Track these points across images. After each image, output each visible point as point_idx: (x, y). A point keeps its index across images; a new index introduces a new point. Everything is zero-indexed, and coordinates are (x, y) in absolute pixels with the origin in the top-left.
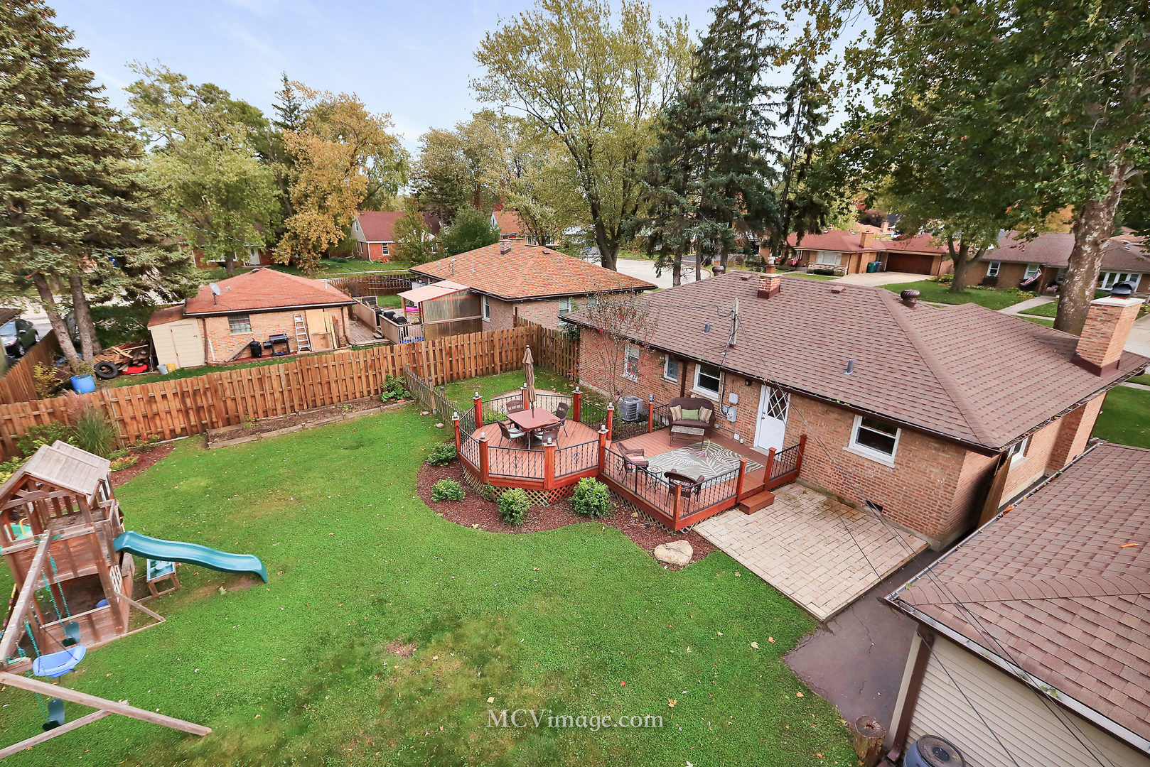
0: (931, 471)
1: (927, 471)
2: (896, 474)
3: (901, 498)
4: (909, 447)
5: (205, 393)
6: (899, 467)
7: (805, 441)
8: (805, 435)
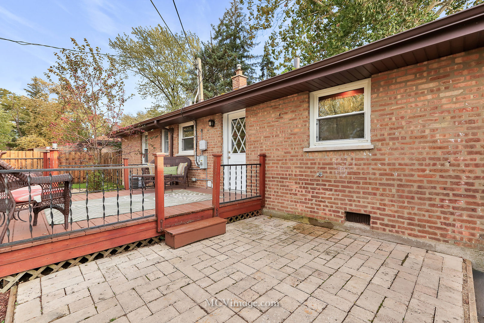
0: (433, 130)
1: (427, 132)
2: (379, 156)
3: (394, 191)
4: (388, 109)
6: (379, 144)
7: (264, 160)
8: (263, 152)
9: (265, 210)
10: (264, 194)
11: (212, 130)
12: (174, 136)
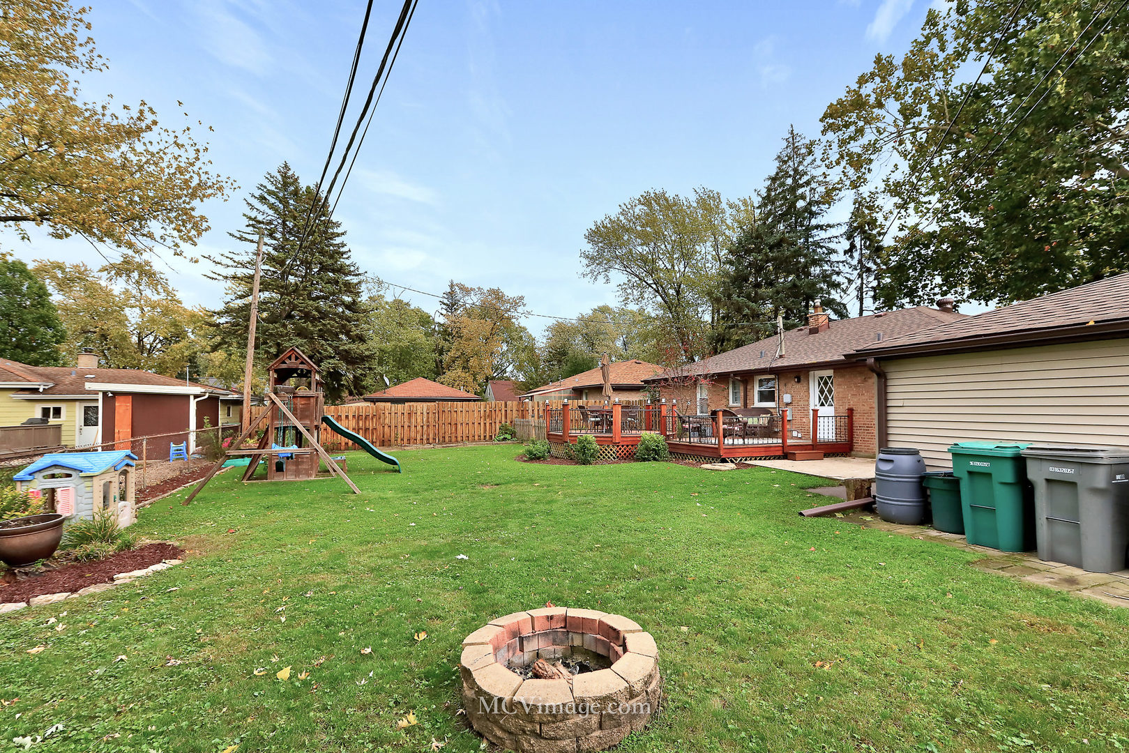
5: (372, 419)
7: (852, 413)
8: (851, 406)
9: (853, 453)
10: (852, 440)
11: (798, 386)
12: (748, 387)
